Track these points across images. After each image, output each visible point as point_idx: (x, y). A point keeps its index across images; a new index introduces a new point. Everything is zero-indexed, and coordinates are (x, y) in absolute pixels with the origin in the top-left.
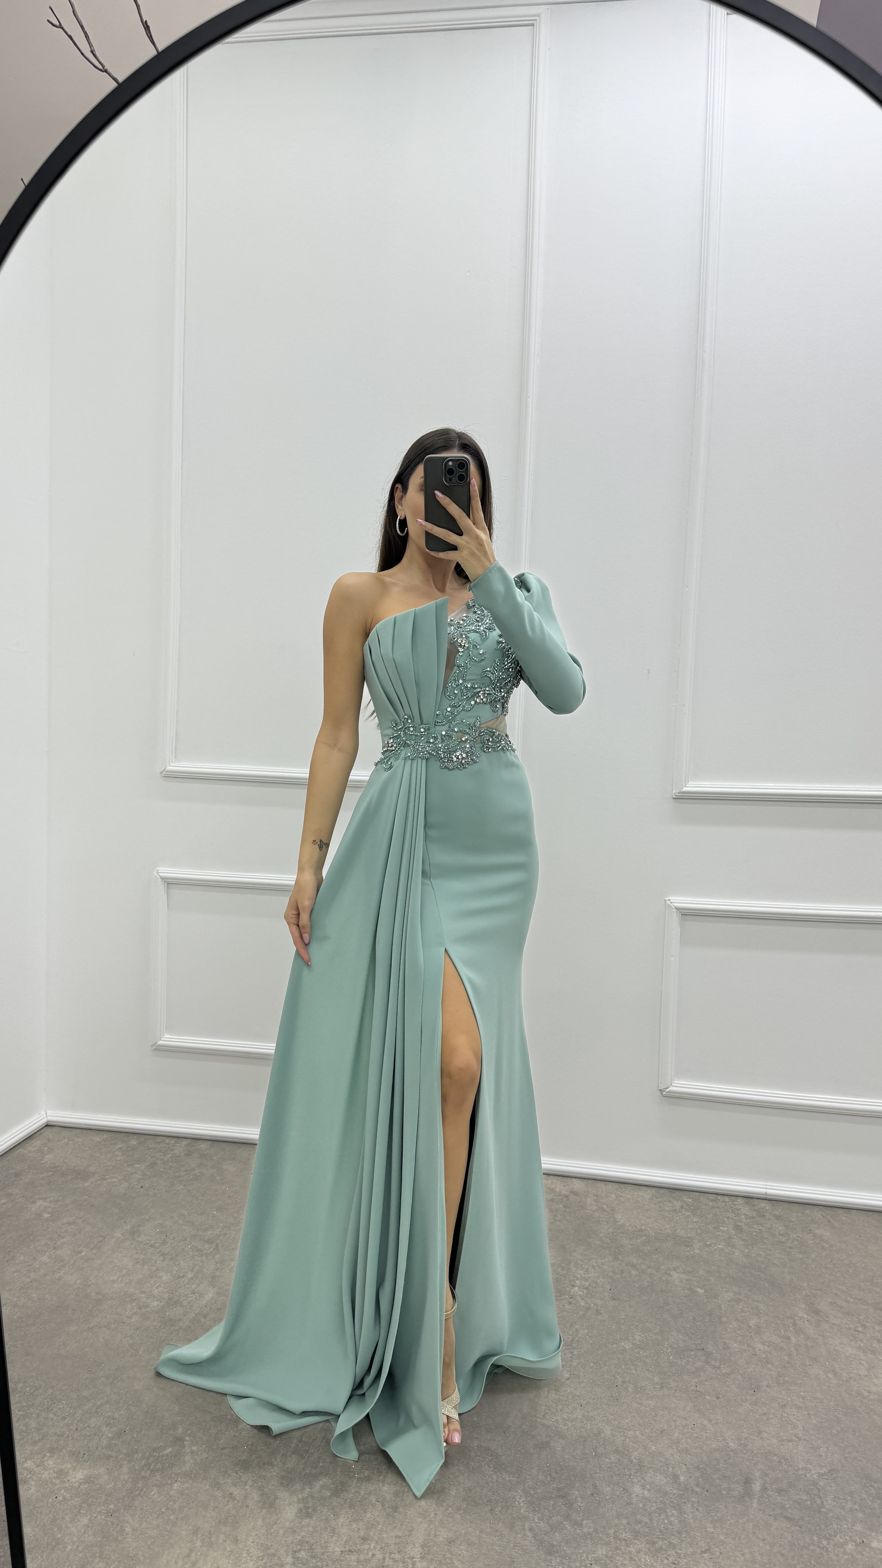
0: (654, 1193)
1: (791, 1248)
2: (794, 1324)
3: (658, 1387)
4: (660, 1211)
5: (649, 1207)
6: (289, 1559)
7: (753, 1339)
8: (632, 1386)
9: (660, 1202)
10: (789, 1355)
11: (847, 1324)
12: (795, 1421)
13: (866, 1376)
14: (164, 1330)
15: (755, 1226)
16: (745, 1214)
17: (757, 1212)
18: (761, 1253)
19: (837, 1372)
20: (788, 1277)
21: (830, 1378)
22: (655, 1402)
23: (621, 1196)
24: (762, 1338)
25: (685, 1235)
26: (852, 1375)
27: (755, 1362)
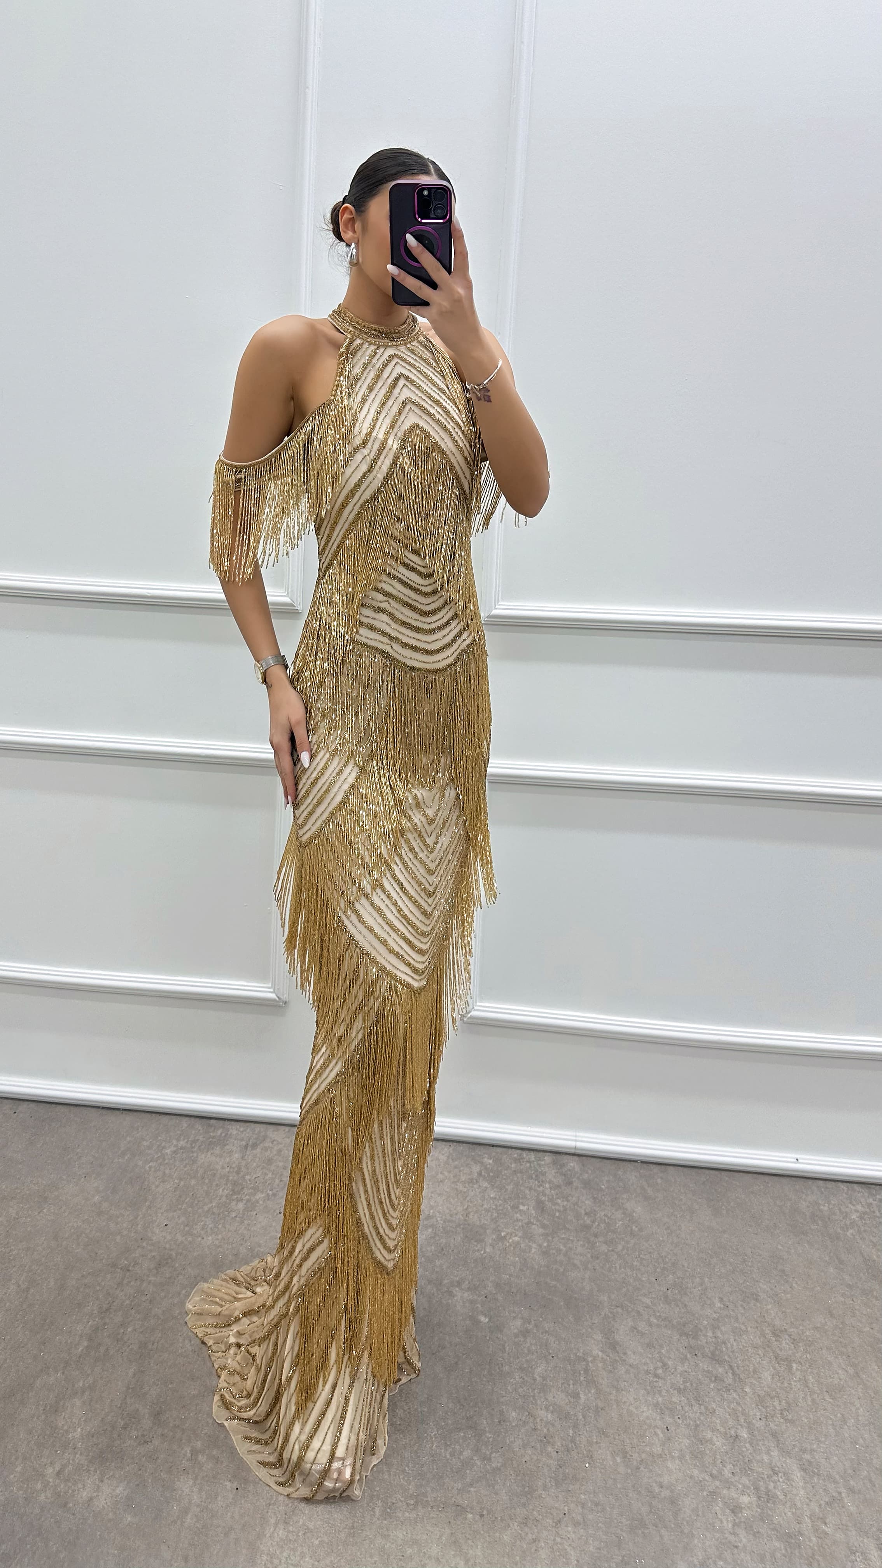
1: (596, 1235)
2: (586, 1371)
3: (412, 1502)
4: (453, 1182)
7: (536, 1402)
8: (380, 1503)
9: (456, 1167)
10: (575, 1426)
11: (645, 1364)
12: (569, 1549)
13: (660, 1456)
15: (559, 1201)
16: (550, 1182)
18: (562, 1247)
19: (627, 1453)
20: (588, 1288)
22: (405, 1533)
24: (547, 1399)
25: (478, 1223)
26: (644, 1456)
27: (533, 1444)
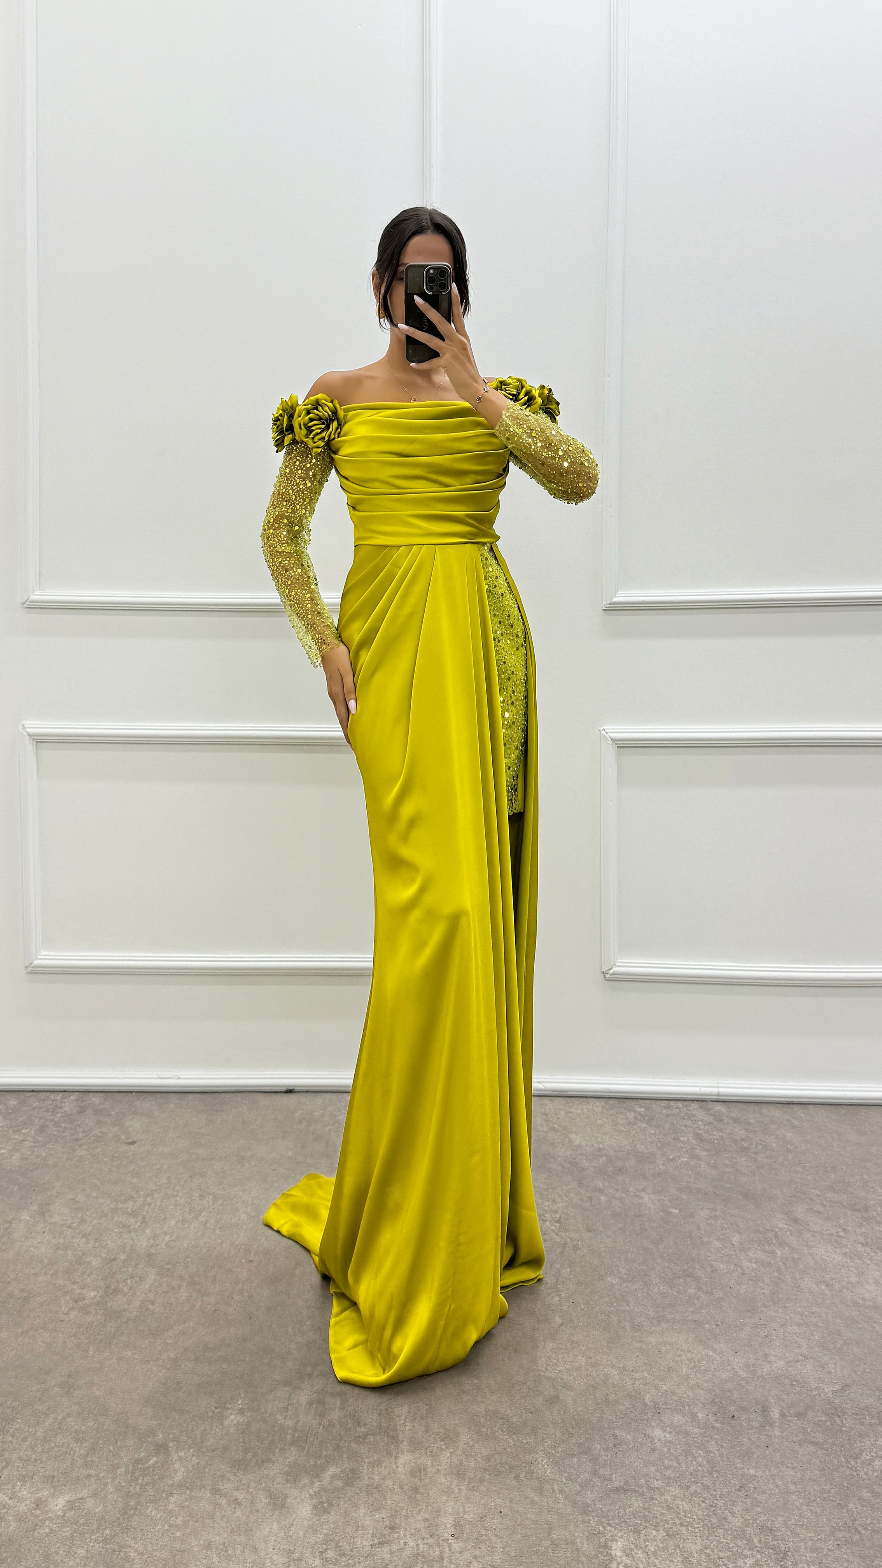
0: (604, 1105)
1: (756, 1153)
2: (776, 1237)
3: (655, 1321)
4: (614, 1125)
5: (600, 1121)
6: (317, 1562)
7: (739, 1258)
8: (627, 1324)
9: (612, 1115)
10: (779, 1270)
11: (827, 1230)
13: (858, 1283)
14: (111, 1324)
15: (715, 1133)
16: (702, 1120)
17: (713, 1117)
18: (728, 1163)
19: (828, 1283)
20: (760, 1186)
21: (824, 1290)
22: (656, 1339)
23: (571, 1112)
24: (748, 1256)
25: (646, 1151)
26: (844, 1283)
27: (746, 1282)
